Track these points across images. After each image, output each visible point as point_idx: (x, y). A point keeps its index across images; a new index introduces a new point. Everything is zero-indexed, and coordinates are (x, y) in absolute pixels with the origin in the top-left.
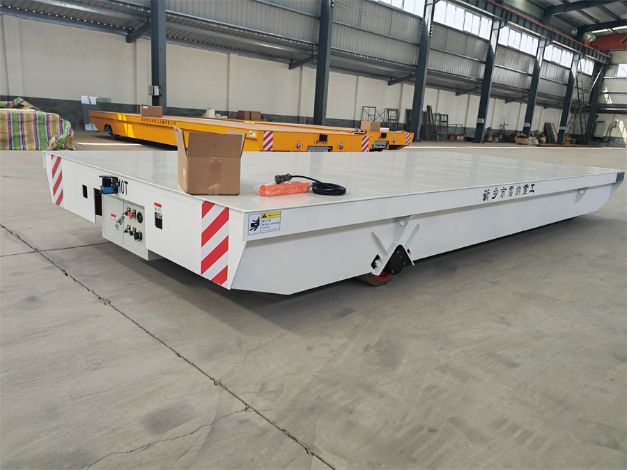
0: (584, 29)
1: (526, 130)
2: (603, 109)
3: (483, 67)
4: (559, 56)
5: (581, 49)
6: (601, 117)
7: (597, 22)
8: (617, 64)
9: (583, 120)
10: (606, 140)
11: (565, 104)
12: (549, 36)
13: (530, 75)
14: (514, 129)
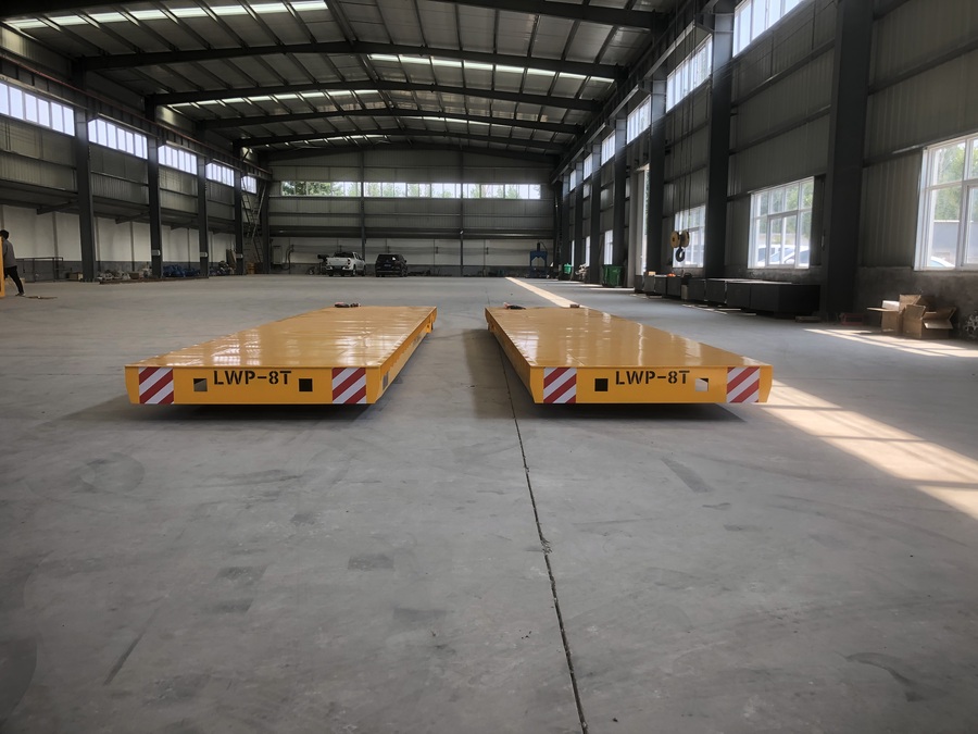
0: (238, 144)
1: (204, 260)
2: (275, 232)
3: (146, 190)
4: (220, 174)
5: (241, 169)
6: (276, 241)
7: (252, 136)
8: (280, 181)
9: (259, 247)
10: (286, 267)
11: (235, 228)
12: (207, 154)
13: (195, 197)
14: (187, 260)
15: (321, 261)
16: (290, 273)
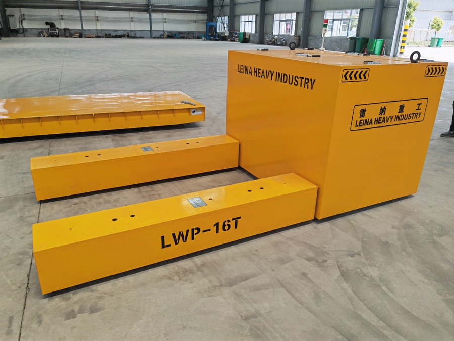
15: (49, 27)
16: (24, 36)
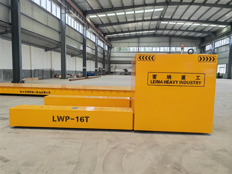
0: (105, 34)
3: (82, 46)
6: (112, 65)
7: (109, 32)
8: (114, 47)
9: (107, 67)
10: (114, 73)
13: (94, 50)
15: (125, 71)
16: (115, 75)
